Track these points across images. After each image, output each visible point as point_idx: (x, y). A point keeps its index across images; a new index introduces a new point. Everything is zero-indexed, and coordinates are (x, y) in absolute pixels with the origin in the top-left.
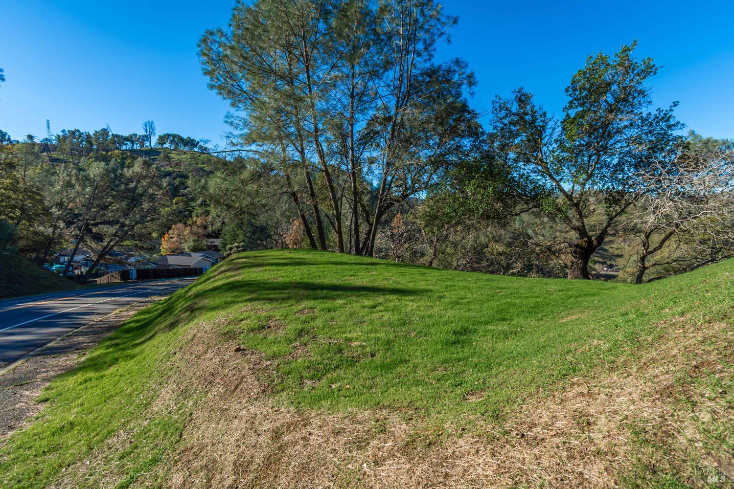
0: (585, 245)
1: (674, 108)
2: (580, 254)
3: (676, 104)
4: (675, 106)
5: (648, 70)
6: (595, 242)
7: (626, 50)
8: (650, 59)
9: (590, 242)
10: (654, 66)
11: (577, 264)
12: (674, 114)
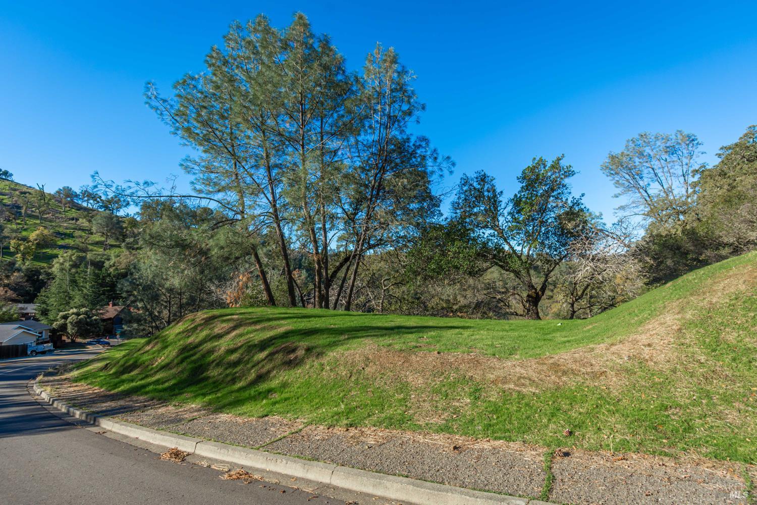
0: (534, 295)
1: (582, 198)
2: (533, 302)
3: (583, 195)
4: (583, 196)
5: (569, 173)
6: (540, 293)
7: (559, 159)
8: (570, 166)
9: (537, 294)
10: (573, 171)
11: (533, 310)
12: (582, 201)
